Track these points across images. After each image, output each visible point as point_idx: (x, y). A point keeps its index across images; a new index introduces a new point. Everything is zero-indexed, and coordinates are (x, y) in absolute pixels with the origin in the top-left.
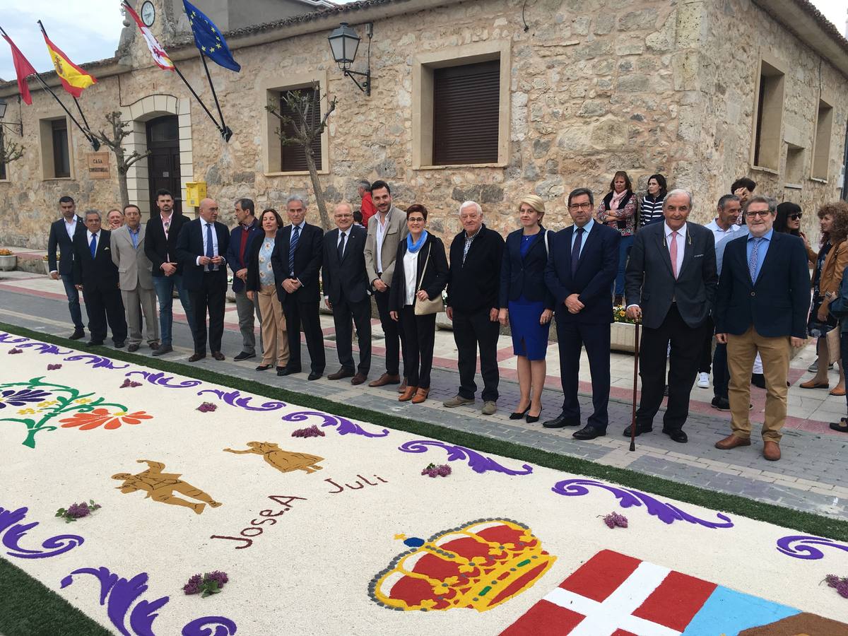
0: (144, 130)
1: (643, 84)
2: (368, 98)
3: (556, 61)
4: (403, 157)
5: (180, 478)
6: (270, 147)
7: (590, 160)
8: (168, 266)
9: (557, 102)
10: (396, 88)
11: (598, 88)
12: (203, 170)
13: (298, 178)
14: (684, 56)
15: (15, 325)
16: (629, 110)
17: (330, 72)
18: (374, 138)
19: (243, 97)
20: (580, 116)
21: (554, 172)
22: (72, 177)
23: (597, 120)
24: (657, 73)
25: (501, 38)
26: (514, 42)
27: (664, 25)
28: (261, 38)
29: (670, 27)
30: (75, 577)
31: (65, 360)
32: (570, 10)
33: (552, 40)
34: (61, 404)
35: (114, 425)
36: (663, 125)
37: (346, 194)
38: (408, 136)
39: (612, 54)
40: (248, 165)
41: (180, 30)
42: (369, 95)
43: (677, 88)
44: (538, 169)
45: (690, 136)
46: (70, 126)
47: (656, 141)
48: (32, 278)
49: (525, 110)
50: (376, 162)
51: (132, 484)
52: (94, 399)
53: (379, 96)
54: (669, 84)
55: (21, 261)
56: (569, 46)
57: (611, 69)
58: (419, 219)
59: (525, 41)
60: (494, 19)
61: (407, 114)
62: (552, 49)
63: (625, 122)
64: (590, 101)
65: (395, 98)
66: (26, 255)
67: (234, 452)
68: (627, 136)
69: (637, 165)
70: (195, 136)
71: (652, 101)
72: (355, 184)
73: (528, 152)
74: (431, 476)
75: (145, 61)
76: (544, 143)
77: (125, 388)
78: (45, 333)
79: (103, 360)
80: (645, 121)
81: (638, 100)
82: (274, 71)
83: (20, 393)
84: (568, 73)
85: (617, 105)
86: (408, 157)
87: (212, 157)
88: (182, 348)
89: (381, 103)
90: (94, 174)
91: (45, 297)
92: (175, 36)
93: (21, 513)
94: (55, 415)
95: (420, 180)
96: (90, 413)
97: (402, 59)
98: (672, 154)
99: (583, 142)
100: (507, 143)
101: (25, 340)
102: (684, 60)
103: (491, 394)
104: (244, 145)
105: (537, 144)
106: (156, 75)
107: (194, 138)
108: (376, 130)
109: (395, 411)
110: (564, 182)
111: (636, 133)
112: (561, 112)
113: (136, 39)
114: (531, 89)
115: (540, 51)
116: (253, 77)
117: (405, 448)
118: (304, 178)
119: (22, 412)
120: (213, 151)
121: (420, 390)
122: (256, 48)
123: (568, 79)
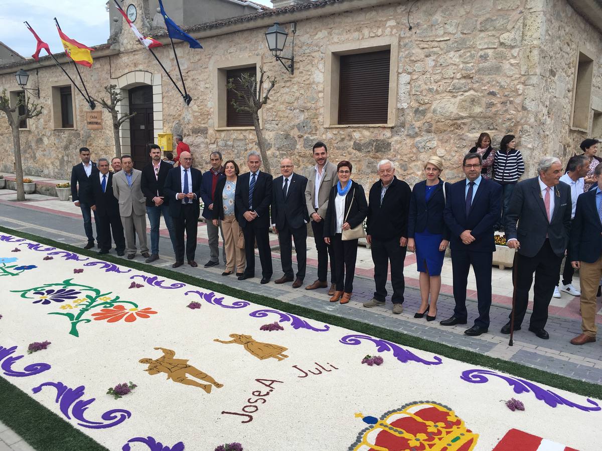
0: (127, 95)
1: (497, 69)
2: (291, 76)
3: (432, 52)
4: (317, 118)
5: (188, 363)
6: (219, 109)
7: (456, 124)
8: (158, 199)
9: (432, 81)
10: (313, 69)
11: (463, 72)
12: (170, 124)
13: (239, 132)
14: (529, 50)
15: (43, 237)
16: (486, 88)
17: (264, 57)
18: (295, 104)
19: (200, 74)
20: (449, 92)
21: (429, 131)
22: (75, 128)
23: (462, 94)
24: (507, 62)
25: (391, 35)
26: (401, 37)
27: (514, 28)
28: (214, 32)
29: (518, 29)
30: (131, 444)
31: (84, 265)
32: (443, 15)
33: (429, 37)
34: (90, 301)
35: (131, 319)
36: (512, 99)
37: (275, 144)
38: (320, 104)
39: (474, 48)
40: (202, 122)
41: (155, 26)
42: (293, 74)
43: (523, 73)
44: (417, 128)
45: (532, 107)
46: (74, 92)
47: (506, 111)
48: (47, 200)
49: (409, 87)
50: (297, 121)
51: (155, 367)
52: (112, 297)
53: (300, 75)
54: (517, 70)
55: (39, 187)
56: (442, 41)
57: (473, 59)
58: (346, 172)
59: (409, 37)
60: (386, 21)
61: (320, 88)
62: (429, 43)
63: (484, 97)
64: (457, 81)
65: (312, 76)
66: (42, 182)
67: (222, 342)
68: (484, 107)
69: (491, 127)
70: (165, 100)
71: (504, 81)
72: (281, 137)
73: (410, 117)
74: (369, 365)
75: (129, 47)
76: (422, 110)
77: (132, 289)
78: (66, 243)
79: (111, 266)
80: (498, 96)
81: (493, 81)
82: (223, 56)
83: (58, 291)
84: (441, 61)
85: (478, 84)
86: (320, 119)
87: (176, 116)
88: (165, 257)
89: (301, 80)
90: (90, 126)
91: (60, 214)
92: (151, 29)
93: (80, 390)
94: (87, 310)
95: (329, 135)
96: (112, 308)
97: (317, 49)
98: (518, 120)
99: (452, 110)
100: (394, 110)
101: (53, 249)
102: (528, 53)
103: (398, 298)
104: (200, 108)
105: (417, 111)
106: (136, 57)
107: (164, 102)
108: (297, 99)
109: (329, 309)
110: (436, 139)
111: (492, 105)
112: (435, 88)
113: (123, 31)
114: (413, 71)
115: (420, 44)
116: (207, 60)
117: (344, 340)
118: (244, 132)
119: (63, 307)
120: (177, 111)
121: (345, 294)
122: (210, 39)
123: (441, 65)
